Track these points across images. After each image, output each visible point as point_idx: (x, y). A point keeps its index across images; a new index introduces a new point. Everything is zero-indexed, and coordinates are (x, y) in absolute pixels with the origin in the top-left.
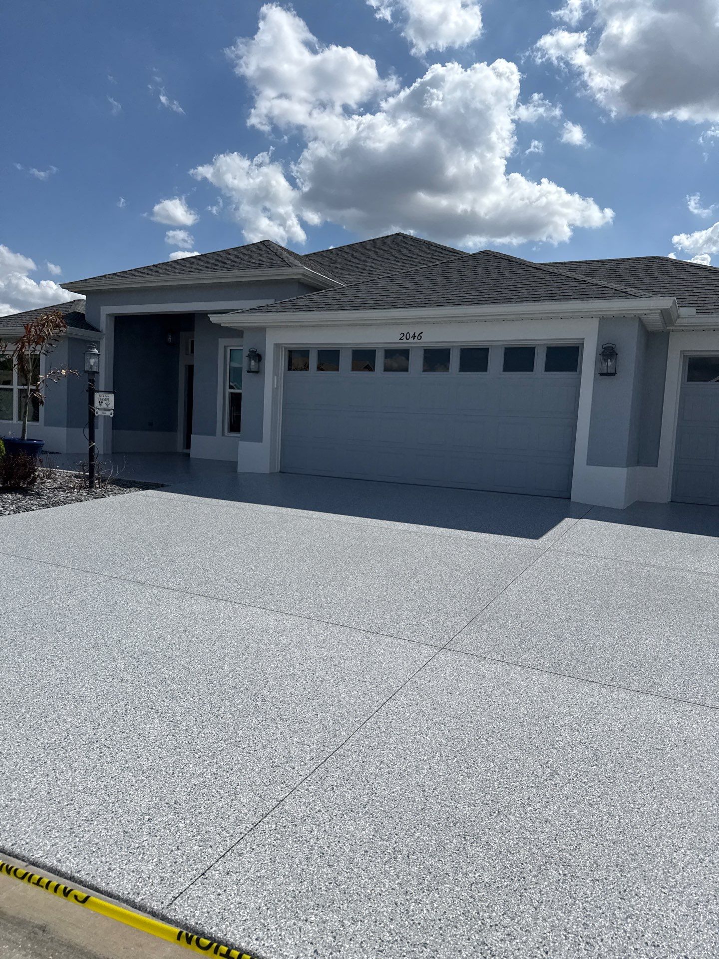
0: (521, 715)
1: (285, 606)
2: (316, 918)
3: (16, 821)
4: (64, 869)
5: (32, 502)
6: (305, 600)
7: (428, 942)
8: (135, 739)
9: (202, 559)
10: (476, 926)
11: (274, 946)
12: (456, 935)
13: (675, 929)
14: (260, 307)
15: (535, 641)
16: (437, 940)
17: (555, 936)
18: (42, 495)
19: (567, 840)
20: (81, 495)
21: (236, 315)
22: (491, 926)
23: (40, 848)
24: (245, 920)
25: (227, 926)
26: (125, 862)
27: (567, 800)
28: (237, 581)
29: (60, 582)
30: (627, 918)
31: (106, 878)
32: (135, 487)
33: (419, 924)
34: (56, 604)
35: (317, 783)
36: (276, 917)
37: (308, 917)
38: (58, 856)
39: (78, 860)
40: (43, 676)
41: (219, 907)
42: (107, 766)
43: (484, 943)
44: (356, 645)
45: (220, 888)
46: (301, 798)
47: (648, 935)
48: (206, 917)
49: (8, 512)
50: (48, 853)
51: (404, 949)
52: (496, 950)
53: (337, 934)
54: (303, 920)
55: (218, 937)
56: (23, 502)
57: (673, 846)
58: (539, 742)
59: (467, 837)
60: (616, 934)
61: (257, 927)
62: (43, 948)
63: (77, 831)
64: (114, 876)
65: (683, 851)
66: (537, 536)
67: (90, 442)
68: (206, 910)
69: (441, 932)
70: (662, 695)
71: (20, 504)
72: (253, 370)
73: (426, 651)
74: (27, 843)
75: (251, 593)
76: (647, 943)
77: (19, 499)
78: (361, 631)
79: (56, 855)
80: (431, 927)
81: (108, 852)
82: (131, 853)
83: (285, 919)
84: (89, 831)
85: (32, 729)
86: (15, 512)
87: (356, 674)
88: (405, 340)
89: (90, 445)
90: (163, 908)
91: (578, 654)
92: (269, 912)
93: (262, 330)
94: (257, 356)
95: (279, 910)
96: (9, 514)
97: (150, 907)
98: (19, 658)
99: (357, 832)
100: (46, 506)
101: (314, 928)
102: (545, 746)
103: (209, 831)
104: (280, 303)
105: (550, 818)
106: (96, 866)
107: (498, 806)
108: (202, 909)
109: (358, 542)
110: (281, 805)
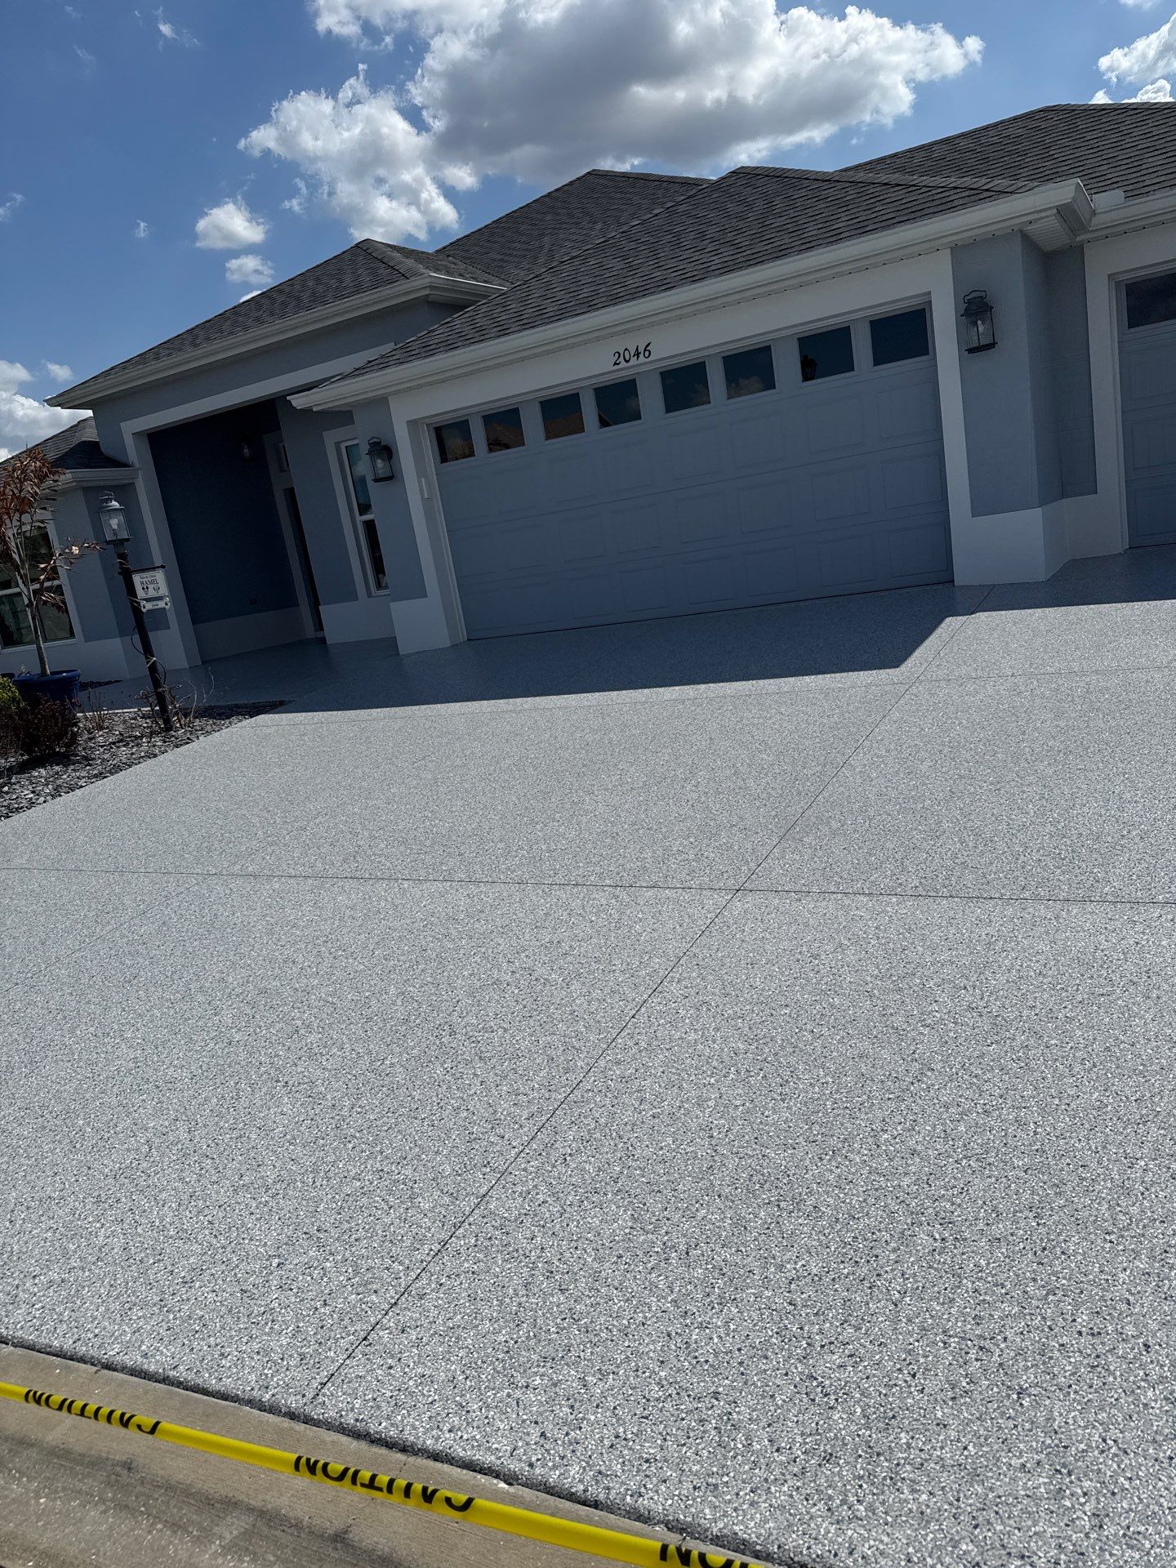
0: (869, 978)
1: (483, 871)
2: (542, 1380)
3: (78, 1302)
4: (152, 1368)
5: (78, 774)
6: (514, 853)
7: (721, 1389)
8: (253, 1136)
9: (348, 816)
10: (799, 1351)
11: (477, 1437)
12: (765, 1371)
13: (1128, 1300)
14: (370, 362)
15: (892, 846)
16: (735, 1384)
17: (927, 1346)
18: (94, 759)
19: (947, 1180)
20: (154, 746)
21: (331, 386)
22: (823, 1346)
23: (116, 1339)
24: (431, 1403)
25: (403, 1417)
26: (244, 1340)
27: (947, 1112)
28: (404, 842)
29: (127, 901)
30: (1047, 1294)
31: (216, 1371)
32: (238, 714)
33: (707, 1361)
34: (123, 936)
35: (540, 1154)
36: (480, 1389)
37: (530, 1381)
38: (144, 1347)
39: (173, 1350)
40: (107, 1060)
41: (391, 1388)
42: (212, 1190)
43: (812, 1378)
44: (597, 915)
45: (392, 1357)
46: (515, 1185)
47: (1083, 1318)
48: (372, 1407)
49: (42, 799)
50: (127, 1346)
51: (683, 1407)
52: (831, 1385)
53: (575, 1400)
54: (521, 1388)
55: (391, 1438)
56: (65, 777)
57: (1126, 1158)
58: (898, 1020)
59: (783, 1204)
60: (1028, 1326)
61: (451, 1411)
62: (130, 1495)
63: (171, 1301)
64: (228, 1364)
65: (1143, 1163)
66: (896, 663)
67: (147, 658)
68: (370, 1396)
69: (742, 1369)
70: (1110, 898)
71: (59, 782)
72: (382, 476)
73: (712, 900)
74: (96, 1336)
75: (428, 858)
76: (1080, 1333)
77: (57, 773)
78: (606, 888)
79: (140, 1346)
80: (725, 1364)
81: (218, 1328)
82: (254, 1323)
83: (493, 1389)
84: (188, 1299)
85: (95, 1149)
86: (53, 797)
87: (598, 961)
88: (623, 364)
89: (148, 663)
90: (305, 1404)
91: (966, 854)
92: (468, 1383)
93: (380, 403)
94: (384, 450)
95: (484, 1377)
96: (45, 802)
97: (286, 1405)
98: (70, 1038)
99: (604, 1226)
100: (100, 776)
101: (539, 1397)
102: (910, 1025)
103: (372, 1267)
104: (401, 348)
105: (919, 1148)
106: (201, 1354)
107: (833, 1142)
108: (365, 1395)
109: (597, 737)
110: (483, 1203)
